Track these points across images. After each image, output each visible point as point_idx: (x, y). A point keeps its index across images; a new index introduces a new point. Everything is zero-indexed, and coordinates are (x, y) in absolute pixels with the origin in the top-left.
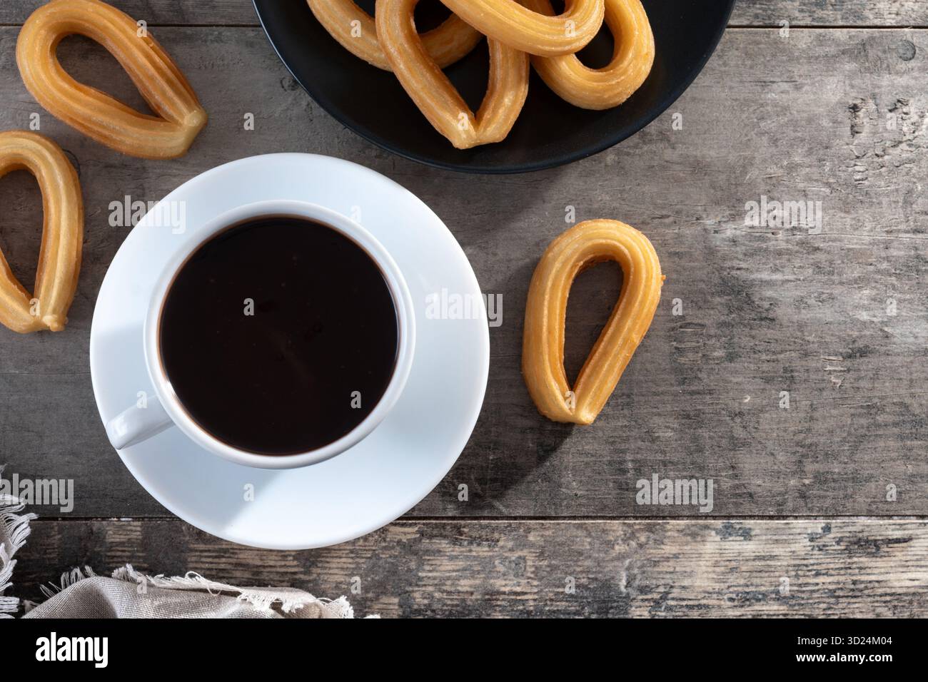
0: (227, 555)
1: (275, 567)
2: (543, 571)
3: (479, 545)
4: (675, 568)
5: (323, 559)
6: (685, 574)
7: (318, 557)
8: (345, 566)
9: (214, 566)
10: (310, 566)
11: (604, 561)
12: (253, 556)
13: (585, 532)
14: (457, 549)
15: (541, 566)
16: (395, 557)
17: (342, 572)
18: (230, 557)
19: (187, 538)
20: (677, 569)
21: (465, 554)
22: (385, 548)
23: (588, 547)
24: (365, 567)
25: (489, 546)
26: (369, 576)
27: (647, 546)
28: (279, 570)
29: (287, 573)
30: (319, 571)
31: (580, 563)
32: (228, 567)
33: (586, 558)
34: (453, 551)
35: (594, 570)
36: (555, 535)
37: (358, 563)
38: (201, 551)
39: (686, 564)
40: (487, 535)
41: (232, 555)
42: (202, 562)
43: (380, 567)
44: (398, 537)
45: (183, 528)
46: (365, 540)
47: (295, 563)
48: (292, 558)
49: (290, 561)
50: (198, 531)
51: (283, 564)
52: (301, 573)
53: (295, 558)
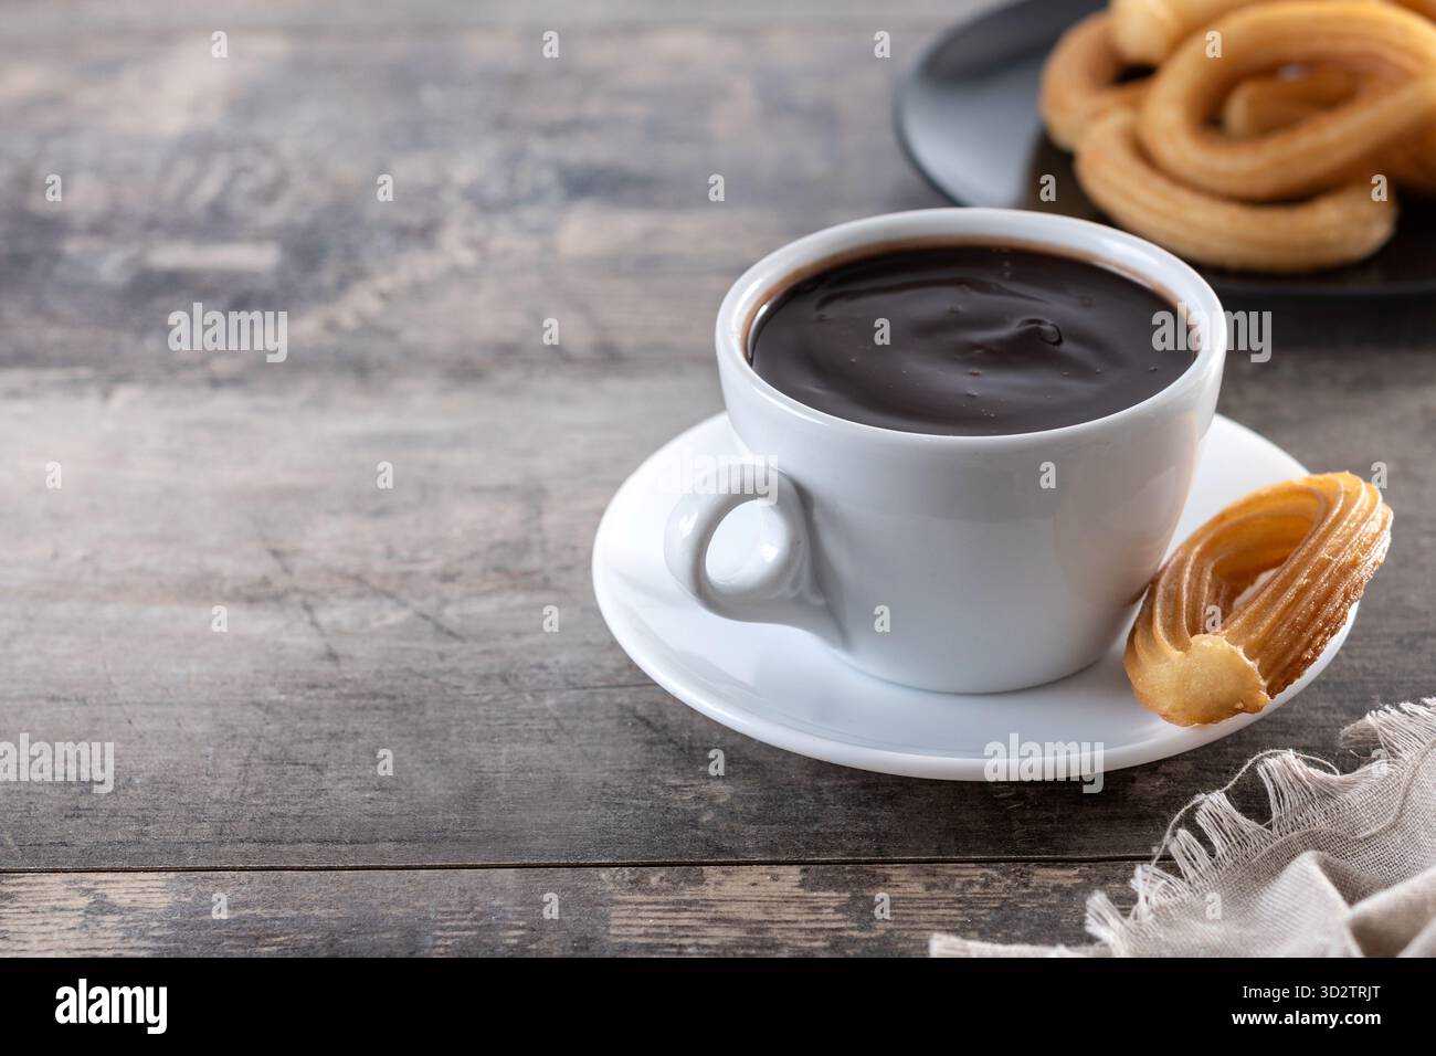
0: (693, 908)
1: (795, 922)
8: (947, 919)
9: (666, 922)
12: (749, 909)
16: (1050, 906)
17: (940, 927)
18: (700, 911)
19: (611, 887)
22: (1030, 895)
24: (988, 919)
26: (1000, 931)
28: (804, 925)
29: (821, 930)
32: (694, 923)
37: (971, 916)
38: (641, 904)
41: (704, 909)
42: (641, 918)
43: (1019, 919)
44: (1052, 883)
45: (603, 876)
46: (985, 885)
47: (839, 916)
48: (832, 911)
49: (828, 914)
50: (633, 878)
51: (813, 917)
52: (852, 929)
53: (837, 910)
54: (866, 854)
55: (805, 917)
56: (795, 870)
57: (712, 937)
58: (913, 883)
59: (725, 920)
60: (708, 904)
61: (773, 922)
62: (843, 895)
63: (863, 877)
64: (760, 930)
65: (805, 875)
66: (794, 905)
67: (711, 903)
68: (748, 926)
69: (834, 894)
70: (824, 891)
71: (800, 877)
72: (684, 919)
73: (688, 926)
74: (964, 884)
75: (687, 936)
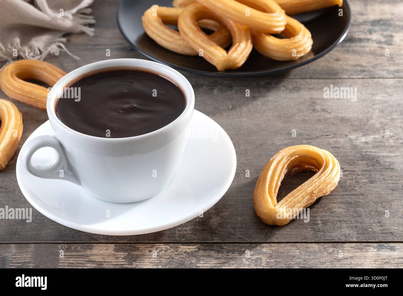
0: (83, 257)
1: (111, 262)
2: (272, 263)
3: (233, 253)
4: (351, 262)
5: (140, 259)
6: (357, 265)
7: (137, 258)
8: (153, 262)
9: (75, 262)
10: (132, 262)
11: (308, 260)
12: (99, 258)
13: (296, 248)
14: (220, 255)
15: (271, 262)
16: (183, 258)
17: (151, 264)
18: (85, 258)
20: (353, 263)
21: (225, 257)
22: (177, 254)
23: (298, 254)
24: (165, 262)
25: (239, 254)
27: (333, 253)
28: (113, 263)
29: (118, 264)
30: (137, 264)
31: (293, 261)
32: (83, 262)
33: (298, 258)
34: (218, 256)
35: (303, 263)
36: (278, 249)
37: (160, 261)
38: (69, 256)
39: (358, 260)
40: (238, 249)
42: (68, 260)
43: (174, 262)
44: (185, 250)
45: (59, 247)
46: (166, 251)
47: (123, 260)
48: (122, 259)
49: (121, 260)
50: (67, 248)
51: (116, 261)
52: (127, 264)
53: (123, 258)
54: (134, 241)
55: (114, 261)
56: (113, 245)
57: (87, 266)
58: (145, 250)
59: (91, 261)
60: (87, 256)
61: (105, 262)
62: (125, 254)
63: (132, 248)
64: (101, 265)
65: (116, 247)
66: (111, 256)
67: (88, 256)
68: (98, 263)
69: (123, 253)
70: (120, 252)
71: (114, 248)
72: (80, 260)
73: (81, 263)
74: (160, 251)
75: (80, 266)
